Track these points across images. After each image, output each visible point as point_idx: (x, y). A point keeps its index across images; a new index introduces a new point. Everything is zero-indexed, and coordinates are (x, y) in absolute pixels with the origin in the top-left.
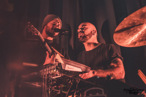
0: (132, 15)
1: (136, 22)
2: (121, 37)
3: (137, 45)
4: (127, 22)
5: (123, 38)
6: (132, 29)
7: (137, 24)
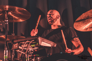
0: (88, 12)
1: (90, 16)
2: (79, 25)
3: (88, 30)
4: (84, 16)
5: (79, 26)
6: (86, 20)
7: (90, 17)
